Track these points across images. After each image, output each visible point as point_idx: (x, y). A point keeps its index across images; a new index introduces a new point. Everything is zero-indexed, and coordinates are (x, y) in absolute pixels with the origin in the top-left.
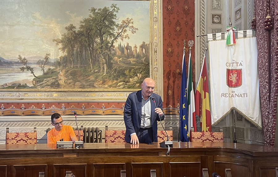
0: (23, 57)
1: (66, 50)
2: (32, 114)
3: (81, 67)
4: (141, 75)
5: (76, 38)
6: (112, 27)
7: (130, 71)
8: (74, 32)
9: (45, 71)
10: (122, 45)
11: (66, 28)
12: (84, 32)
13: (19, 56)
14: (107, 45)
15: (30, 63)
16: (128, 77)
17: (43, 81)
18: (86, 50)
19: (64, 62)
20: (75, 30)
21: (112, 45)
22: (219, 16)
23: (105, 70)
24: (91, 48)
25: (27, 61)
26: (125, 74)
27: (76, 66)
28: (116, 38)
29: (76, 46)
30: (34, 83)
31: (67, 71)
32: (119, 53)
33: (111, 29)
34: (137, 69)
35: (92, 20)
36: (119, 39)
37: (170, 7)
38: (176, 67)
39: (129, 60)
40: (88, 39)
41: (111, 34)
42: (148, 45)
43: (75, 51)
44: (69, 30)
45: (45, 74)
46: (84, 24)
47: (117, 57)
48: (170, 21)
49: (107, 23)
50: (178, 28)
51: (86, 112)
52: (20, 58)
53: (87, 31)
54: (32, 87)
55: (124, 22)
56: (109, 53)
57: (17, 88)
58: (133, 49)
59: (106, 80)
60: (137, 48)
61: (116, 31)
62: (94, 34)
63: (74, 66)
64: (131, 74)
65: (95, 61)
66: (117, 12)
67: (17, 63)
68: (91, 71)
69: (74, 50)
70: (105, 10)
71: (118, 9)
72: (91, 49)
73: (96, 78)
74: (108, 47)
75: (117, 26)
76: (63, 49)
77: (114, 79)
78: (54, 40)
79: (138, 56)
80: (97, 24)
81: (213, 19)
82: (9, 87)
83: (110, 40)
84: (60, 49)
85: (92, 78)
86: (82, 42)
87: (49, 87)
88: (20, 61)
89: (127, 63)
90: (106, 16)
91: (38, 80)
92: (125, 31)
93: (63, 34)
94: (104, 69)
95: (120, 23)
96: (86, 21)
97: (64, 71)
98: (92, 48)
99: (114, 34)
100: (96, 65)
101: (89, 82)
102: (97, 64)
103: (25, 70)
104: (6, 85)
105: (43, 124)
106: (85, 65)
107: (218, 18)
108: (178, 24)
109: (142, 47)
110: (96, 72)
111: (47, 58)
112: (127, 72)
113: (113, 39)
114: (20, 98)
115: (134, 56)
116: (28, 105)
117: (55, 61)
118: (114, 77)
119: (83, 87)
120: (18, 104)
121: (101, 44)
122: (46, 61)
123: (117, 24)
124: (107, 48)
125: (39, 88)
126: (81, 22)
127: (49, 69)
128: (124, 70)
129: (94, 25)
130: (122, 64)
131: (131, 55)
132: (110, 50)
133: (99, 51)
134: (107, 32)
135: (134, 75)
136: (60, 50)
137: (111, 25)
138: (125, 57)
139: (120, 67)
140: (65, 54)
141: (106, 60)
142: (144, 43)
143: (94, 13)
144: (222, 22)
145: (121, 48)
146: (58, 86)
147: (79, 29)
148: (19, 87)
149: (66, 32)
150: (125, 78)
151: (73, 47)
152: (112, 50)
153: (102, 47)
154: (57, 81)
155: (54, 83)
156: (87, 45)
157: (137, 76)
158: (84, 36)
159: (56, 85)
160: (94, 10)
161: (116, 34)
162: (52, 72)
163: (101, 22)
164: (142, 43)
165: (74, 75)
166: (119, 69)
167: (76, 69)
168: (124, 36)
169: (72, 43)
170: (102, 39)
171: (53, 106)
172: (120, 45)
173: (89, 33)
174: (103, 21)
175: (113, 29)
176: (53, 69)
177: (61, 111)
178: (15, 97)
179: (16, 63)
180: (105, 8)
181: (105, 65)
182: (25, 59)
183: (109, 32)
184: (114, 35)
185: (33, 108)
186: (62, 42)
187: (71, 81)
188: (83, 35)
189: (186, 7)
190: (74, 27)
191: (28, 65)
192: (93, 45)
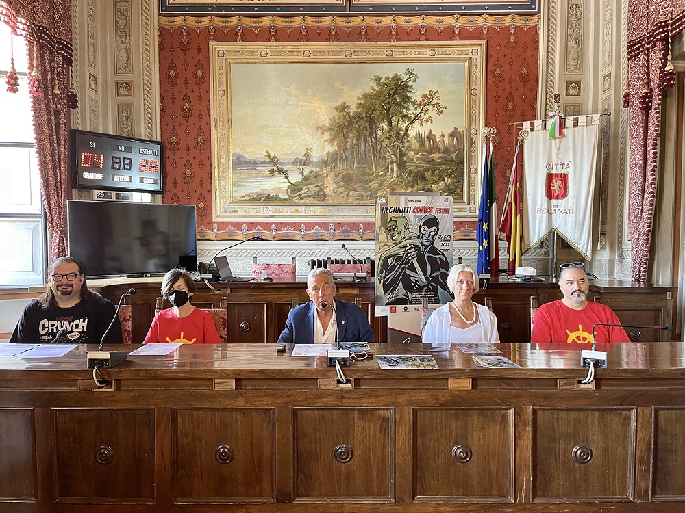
0: (272, 155)
1: (336, 142)
2: (287, 238)
3: (358, 168)
4: (450, 180)
5: (350, 123)
6: (406, 105)
7: (433, 173)
8: (349, 114)
9: (305, 174)
10: (422, 133)
11: (336, 109)
12: (364, 113)
13: (267, 152)
14: (398, 133)
15: (282, 164)
16: (430, 182)
17: (302, 190)
18: (365, 141)
19: (334, 161)
20: (349, 111)
21: (406, 134)
22: (578, 84)
23: (395, 173)
24: (373, 139)
25: (278, 160)
26: (424, 178)
27: (351, 167)
28: (412, 123)
29: (351, 136)
30: (289, 194)
31: (338, 175)
32: (416, 145)
33: (404, 108)
34: (444, 170)
35: (376, 95)
36: (417, 125)
37: (498, 71)
38: (505, 166)
39: (431, 156)
40: (369, 125)
41: (405, 117)
42: (461, 133)
43: (349, 144)
44: (340, 112)
45: (305, 179)
46: (363, 102)
47: (413, 153)
48: (497, 94)
49: (398, 99)
50: (510, 105)
51: (365, 237)
52: (269, 156)
53: (367, 113)
54: (285, 200)
55: (425, 97)
56: (401, 145)
57: (264, 200)
58: (438, 139)
59: (395, 187)
60: (444, 137)
61: (412, 111)
62: (379, 116)
63: (348, 166)
64: (434, 178)
65: (380, 158)
66: (414, 81)
67: (265, 162)
68: (373, 174)
69: (348, 142)
70: (396, 79)
71: (416, 77)
72: (374, 141)
73: (381, 184)
74: (400, 136)
75: (414, 103)
76: (332, 141)
77: (408, 186)
78: (318, 128)
79: (446, 151)
80: (383, 101)
81: (567, 89)
82: (254, 199)
83: (402, 125)
84: (326, 141)
85: (374, 185)
86: (360, 130)
87: (311, 198)
88: (268, 160)
89: (429, 162)
90: (397, 89)
91: (295, 188)
92: (426, 111)
93: (331, 117)
94: (392, 170)
95: (419, 99)
96: (366, 96)
97: (333, 173)
98: (376, 139)
99: (410, 115)
100: (381, 165)
101: (370, 190)
102: (382, 162)
103: (276, 174)
104: (250, 196)
105: (303, 253)
106: (365, 166)
107: (575, 87)
108: (510, 97)
109: (452, 135)
110: (381, 176)
111: (307, 156)
112: (428, 175)
113: (407, 123)
114: (269, 214)
115: (439, 149)
116: (281, 225)
117: (320, 159)
118: (408, 183)
119: (361, 198)
120: (267, 223)
121: (389, 132)
122: (306, 161)
123: (413, 100)
124: (398, 137)
125: (296, 200)
126: (359, 99)
127: (311, 172)
128: (424, 172)
129: (378, 102)
130: (421, 163)
131: (435, 149)
132: (402, 142)
133: (386, 142)
134: (398, 113)
135: (439, 179)
136: (327, 143)
137: (405, 102)
138: (427, 152)
139: (418, 167)
140: (335, 148)
141: (396, 156)
142: (456, 129)
143: (378, 85)
144: (582, 93)
145: (420, 139)
146: (324, 196)
147: (356, 110)
148: (269, 198)
149: (336, 114)
150: (426, 184)
151: (346, 137)
152: (405, 141)
153: (391, 136)
154: (323, 189)
155: (319, 192)
156: (367, 134)
157: (444, 180)
158: (364, 120)
159: (321, 196)
160: (378, 79)
161: (412, 116)
162: (316, 176)
163: (389, 98)
164: (452, 130)
165: (347, 180)
166: (416, 171)
167: (350, 172)
168: (425, 119)
169: (345, 130)
170: (390, 125)
171: (317, 226)
172: (418, 133)
173: (370, 115)
174: (392, 97)
175: (408, 109)
176: (316, 172)
177: (328, 235)
178: (262, 214)
179: (263, 163)
180: (396, 75)
181: (395, 164)
182: (275, 157)
183: (401, 113)
184: (409, 118)
185: (288, 230)
186: (329, 129)
187: (343, 189)
188: (361, 118)
189: (525, 70)
190: (348, 107)
191: (280, 166)
192: (377, 134)
